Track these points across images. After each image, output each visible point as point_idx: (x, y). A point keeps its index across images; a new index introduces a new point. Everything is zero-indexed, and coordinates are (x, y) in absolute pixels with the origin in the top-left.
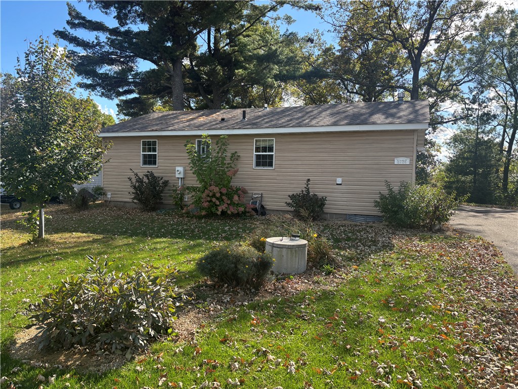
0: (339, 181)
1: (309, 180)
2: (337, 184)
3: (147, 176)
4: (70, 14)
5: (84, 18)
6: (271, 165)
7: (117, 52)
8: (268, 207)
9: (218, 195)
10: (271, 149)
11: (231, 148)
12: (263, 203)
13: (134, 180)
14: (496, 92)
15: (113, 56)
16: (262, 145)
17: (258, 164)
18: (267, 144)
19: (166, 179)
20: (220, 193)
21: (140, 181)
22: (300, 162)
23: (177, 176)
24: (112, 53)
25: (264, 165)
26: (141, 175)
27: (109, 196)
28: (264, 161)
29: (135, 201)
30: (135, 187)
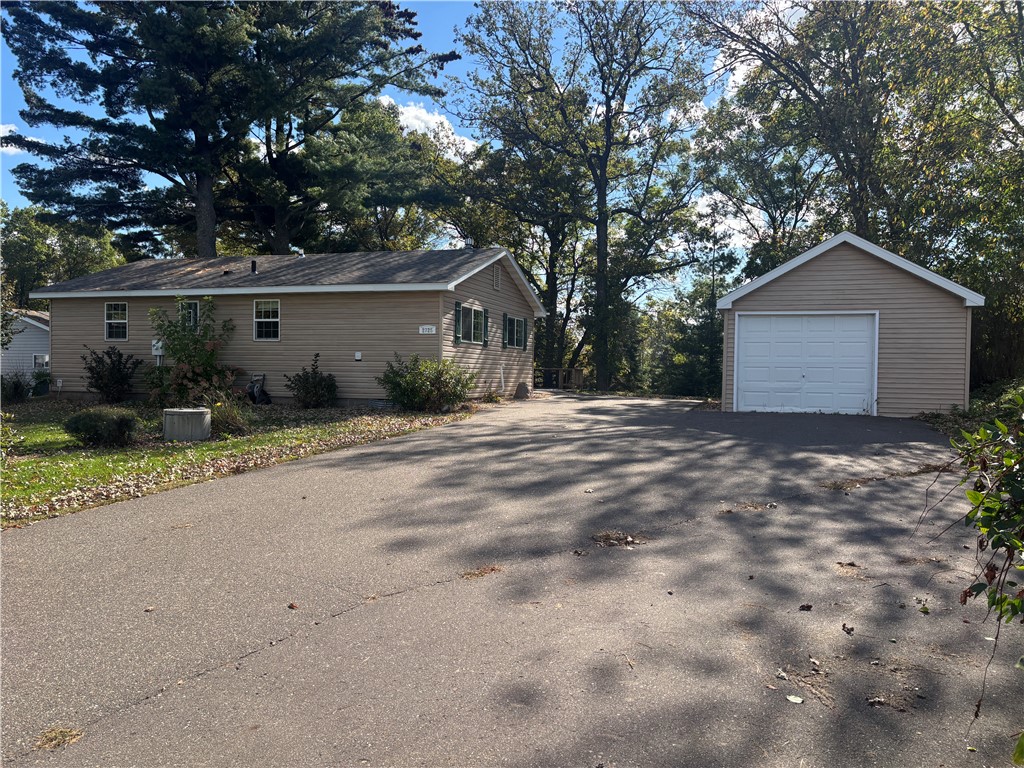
0: (358, 355)
1: (317, 355)
2: (357, 360)
3: (108, 353)
4: (28, 100)
5: (50, 107)
6: (276, 335)
7: (104, 160)
8: (272, 394)
9: (190, 375)
10: (275, 315)
11: (223, 314)
12: (267, 388)
13: (89, 359)
14: (748, 221)
15: (99, 167)
16: (263, 308)
17: (260, 335)
18: (270, 308)
19: (140, 358)
20: (193, 372)
21: (100, 361)
22: (311, 332)
23: (154, 353)
24: (96, 162)
25: (268, 335)
26: (100, 353)
27: (59, 384)
28: (268, 330)
29: (93, 390)
30: (91, 369)
